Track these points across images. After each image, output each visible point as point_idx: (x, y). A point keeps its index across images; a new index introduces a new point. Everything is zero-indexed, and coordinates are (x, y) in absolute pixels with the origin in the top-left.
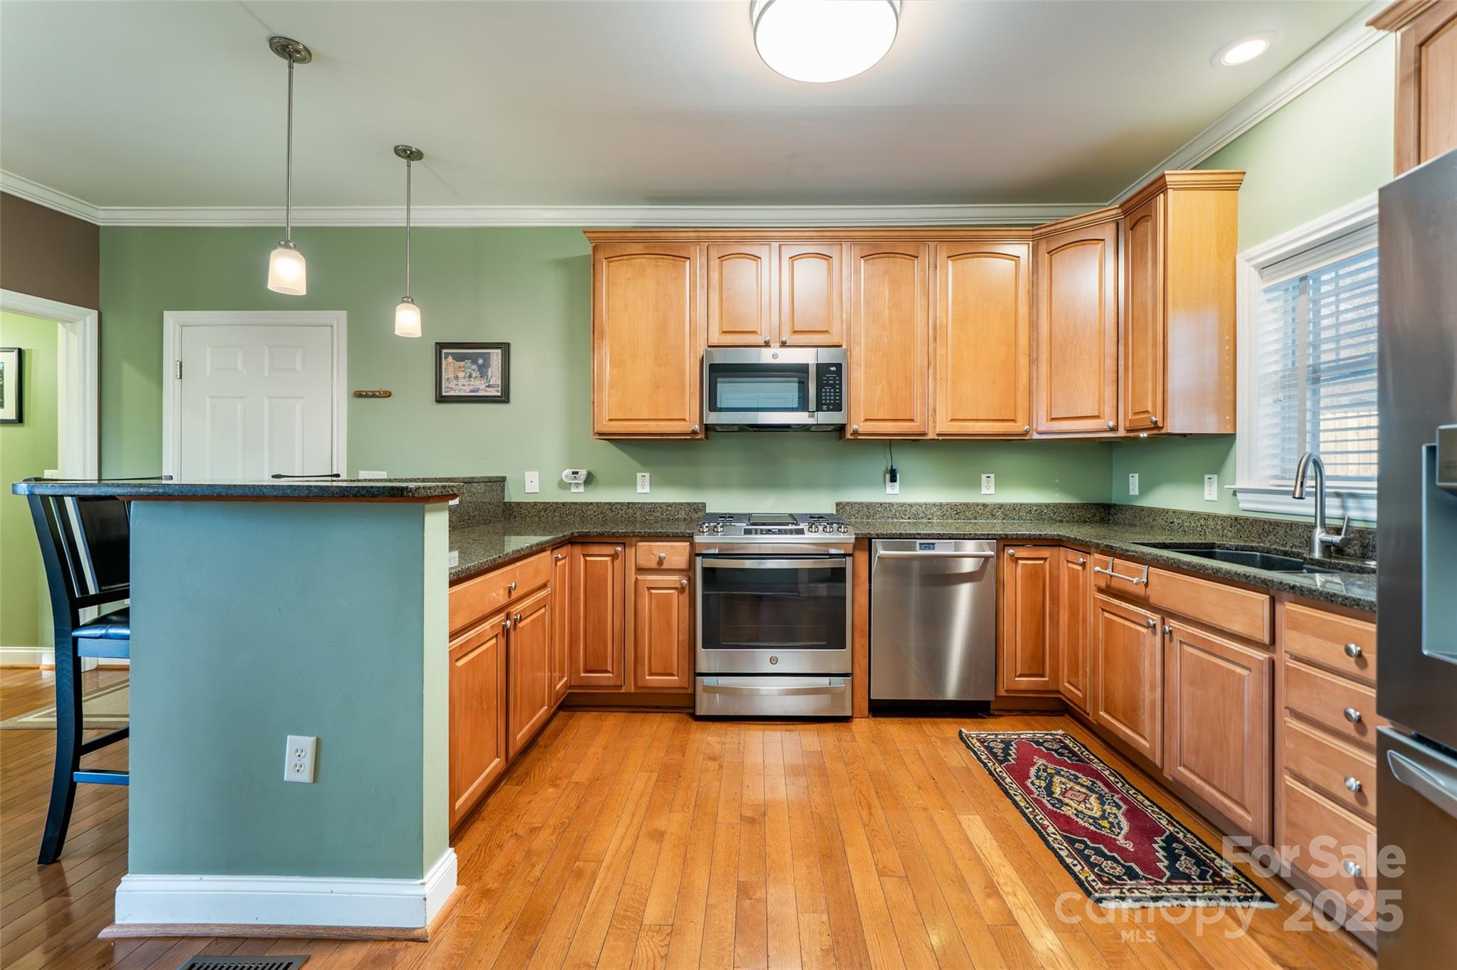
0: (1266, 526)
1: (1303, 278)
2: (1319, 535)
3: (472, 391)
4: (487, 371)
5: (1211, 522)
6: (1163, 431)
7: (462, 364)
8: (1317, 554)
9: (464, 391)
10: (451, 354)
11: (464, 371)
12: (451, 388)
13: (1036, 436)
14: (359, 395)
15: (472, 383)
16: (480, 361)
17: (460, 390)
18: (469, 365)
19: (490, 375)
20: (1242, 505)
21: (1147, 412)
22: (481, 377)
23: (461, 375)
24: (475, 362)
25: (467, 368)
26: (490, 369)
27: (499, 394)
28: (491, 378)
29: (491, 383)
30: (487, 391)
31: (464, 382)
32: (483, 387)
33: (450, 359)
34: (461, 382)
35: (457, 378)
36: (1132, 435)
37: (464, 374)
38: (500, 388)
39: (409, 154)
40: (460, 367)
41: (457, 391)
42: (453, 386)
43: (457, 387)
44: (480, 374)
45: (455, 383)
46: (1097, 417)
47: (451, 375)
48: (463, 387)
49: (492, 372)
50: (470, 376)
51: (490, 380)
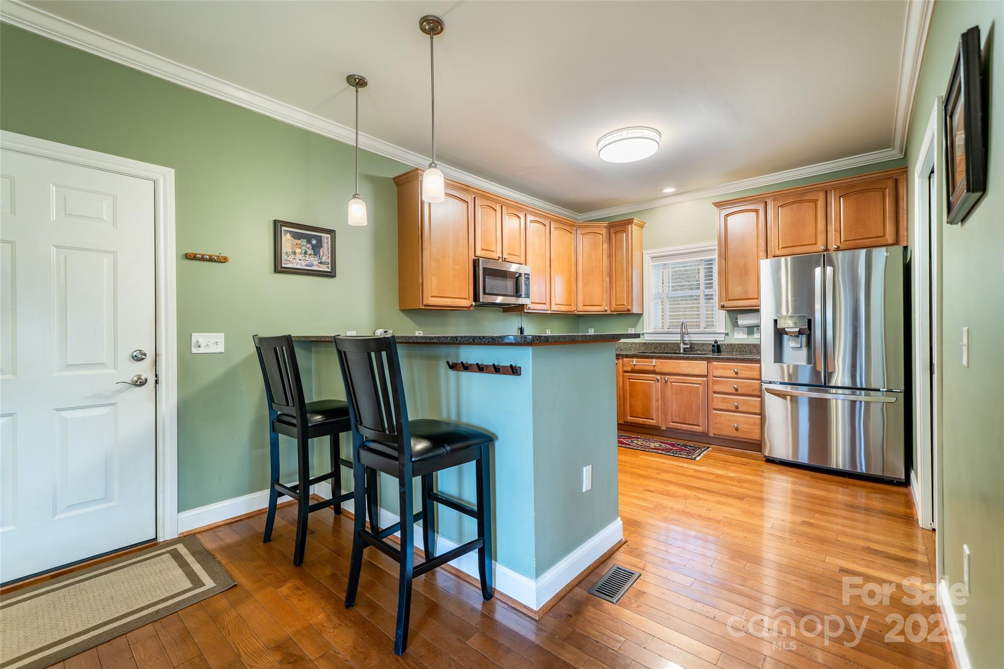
0: (657, 345)
1: (665, 264)
2: (682, 346)
3: (307, 265)
4: (319, 251)
5: (634, 345)
6: (630, 312)
7: (299, 242)
8: (682, 351)
9: (301, 265)
10: (290, 232)
11: (300, 248)
12: (290, 261)
13: (576, 313)
14: (191, 257)
15: (307, 259)
16: (314, 242)
17: (297, 264)
18: (305, 243)
19: (322, 254)
20: (646, 339)
21: (624, 305)
22: (315, 255)
23: (298, 251)
24: (309, 242)
25: (303, 246)
26: (322, 249)
27: (329, 270)
28: (322, 256)
29: (323, 261)
30: (319, 267)
31: (301, 257)
32: (316, 263)
33: (288, 236)
34: (298, 257)
35: (294, 253)
36: (612, 313)
37: (300, 251)
38: (330, 266)
39: (358, 82)
40: (297, 244)
41: (295, 264)
42: (291, 260)
43: (294, 261)
44: (314, 252)
45: (293, 257)
46: (600, 306)
47: (290, 250)
48: (300, 262)
49: (323, 252)
50: (306, 253)
51: (321, 258)
